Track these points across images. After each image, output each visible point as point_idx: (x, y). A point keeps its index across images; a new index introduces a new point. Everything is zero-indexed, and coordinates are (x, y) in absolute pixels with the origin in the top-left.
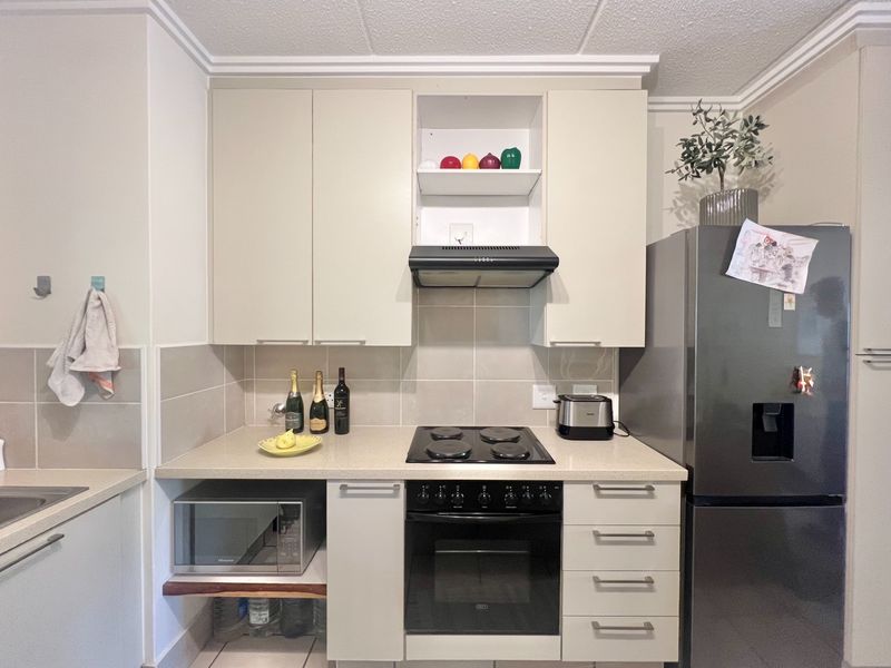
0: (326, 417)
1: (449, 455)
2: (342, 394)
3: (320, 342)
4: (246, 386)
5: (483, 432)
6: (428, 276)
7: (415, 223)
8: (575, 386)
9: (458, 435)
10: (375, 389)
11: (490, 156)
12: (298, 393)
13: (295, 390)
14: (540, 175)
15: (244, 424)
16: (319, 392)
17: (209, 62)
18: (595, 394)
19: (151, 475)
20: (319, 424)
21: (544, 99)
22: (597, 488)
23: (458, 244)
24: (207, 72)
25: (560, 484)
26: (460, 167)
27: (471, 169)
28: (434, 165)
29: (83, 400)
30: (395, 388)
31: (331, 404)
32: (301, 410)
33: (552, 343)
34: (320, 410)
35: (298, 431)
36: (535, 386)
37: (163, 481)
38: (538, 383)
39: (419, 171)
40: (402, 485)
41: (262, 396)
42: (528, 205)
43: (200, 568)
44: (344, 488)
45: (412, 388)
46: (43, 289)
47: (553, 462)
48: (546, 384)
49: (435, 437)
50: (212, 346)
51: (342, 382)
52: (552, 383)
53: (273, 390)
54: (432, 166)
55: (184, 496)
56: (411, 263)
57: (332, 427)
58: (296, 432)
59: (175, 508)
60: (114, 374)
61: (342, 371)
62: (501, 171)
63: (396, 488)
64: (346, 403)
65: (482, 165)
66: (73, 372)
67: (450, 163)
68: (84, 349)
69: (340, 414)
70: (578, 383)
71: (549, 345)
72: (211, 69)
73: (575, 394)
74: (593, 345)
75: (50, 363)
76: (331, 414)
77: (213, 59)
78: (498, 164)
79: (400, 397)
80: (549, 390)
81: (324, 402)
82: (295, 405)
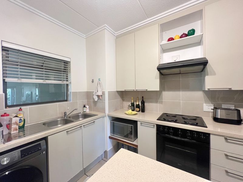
0: (139, 108)
1: (170, 120)
2: (143, 103)
3: (137, 90)
4: (123, 100)
5: (183, 116)
6: (164, 71)
7: (160, 58)
8: (223, 105)
9: (175, 116)
10: (151, 102)
11: (184, 34)
12: (133, 102)
13: (132, 101)
14: (203, 35)
15: (123, 108)
16: (138, 102)
17: (115, 34)
18: (234, 108)
19: (107, 115)
20: (138, 109)
21: (203, 10)
22: (226, 139)
23: (175, 61)
24: (115, 36)
25: (209, 134)
26: (174, 40)
27: (177, 39)
28: (165, 41)
29: (98, 100)
30: (157, 102)
31: (140, 105)
32: (134, 106)
33: (208, 89)
34: (138, 106)
35: (133, 110)
36: (204, 104)
37: (109, 116)
38: (205, 103)
39: (161, 44)
40: (155, 125)
41: (127, 102)
42: (200, 45)
43: (115, 135)
44: (141, 123)
45: (162, 103)
46: (93, 82)
47: (207, 127)
48: (209, 103)
49: (167, 116)
50: (117, 91)
51: (143, 100)
52: (212, 103)
53: (128, 101)
54: (165, 42)
55: (112, 120)
56: (158, 69)
57: (141, 111)
58: (132, 111)
59: (111, 122)
60: (102, 96)
61: (143, 97)
62: (188, 37)
63: (154, 126)
64: (144, 105)
65: (181, 37)
66: (96, 95)
67: (171, 39)
68: (98, 91)
69: (142, 107)
70: (224, 104)
71: (207, 90)
72: (116, 35)
73: (223, 107)
74: (228, 89)
75: (93, 94)
76: (140, 107)
77: (116, 33)
78: (186, 35)
79: (158, 105)
80: (210, 106)
81: (139, 104)
82: (133, 105)
